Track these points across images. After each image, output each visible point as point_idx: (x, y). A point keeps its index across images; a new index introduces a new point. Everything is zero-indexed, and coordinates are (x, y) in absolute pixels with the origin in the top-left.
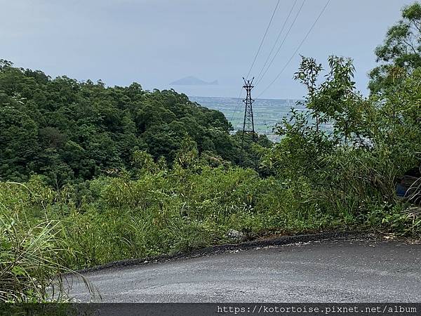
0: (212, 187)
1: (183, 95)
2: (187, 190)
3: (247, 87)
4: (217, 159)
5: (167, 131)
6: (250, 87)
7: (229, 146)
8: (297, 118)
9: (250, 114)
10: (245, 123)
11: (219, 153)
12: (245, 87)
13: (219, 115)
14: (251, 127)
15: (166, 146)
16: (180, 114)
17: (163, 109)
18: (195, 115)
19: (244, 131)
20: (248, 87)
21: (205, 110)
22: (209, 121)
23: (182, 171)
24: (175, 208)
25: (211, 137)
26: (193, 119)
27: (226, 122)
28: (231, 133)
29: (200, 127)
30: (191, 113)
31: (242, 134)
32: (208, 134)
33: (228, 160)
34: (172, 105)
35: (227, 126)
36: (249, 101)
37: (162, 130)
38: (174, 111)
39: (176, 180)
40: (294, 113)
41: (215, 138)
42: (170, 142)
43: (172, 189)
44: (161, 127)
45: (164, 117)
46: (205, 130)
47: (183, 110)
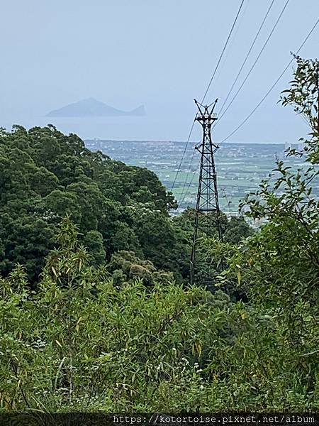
0: (119, 326)
1: (73, 138)
2: (68, 332)
3: (204, 119)
4: (145, 267)
5: (41, 211)
6: (209, 118)
7: (168, 239)
8: (289, 183)
9: (209, 174)
10: (199, 193)
11: (148, 256)
12: (199, 119)
13: (146, 179)
14: (213, 202)
15: (38, 242)
16: (66, 177)
17: (33, 165)
18: (97, 179)
19: (200, 211)
20: (206, 120)
21: (119, 167)
22: (128, 191)
23: (59, 294)
24: (43, 371)
25: (130, 222)
26: (94, 186)
27: (161, 192)
28: (173, 214)
29: (108, 201)
30: (90, 174)
31: (195, 214)
32: (125, 217)
33: (167, 268)
34: (52, 158)
35: (163, 199)
36: (208, 148)
37: (30, 210)
38: (56, 170)
39: (44, 313)
40: (283, 172)
41: (140, 225)
42: (48, 235)
43: (36, 331)
44: (28, 202)
45: (34, 182)
46: (118, 208)
47: (73, 168)
